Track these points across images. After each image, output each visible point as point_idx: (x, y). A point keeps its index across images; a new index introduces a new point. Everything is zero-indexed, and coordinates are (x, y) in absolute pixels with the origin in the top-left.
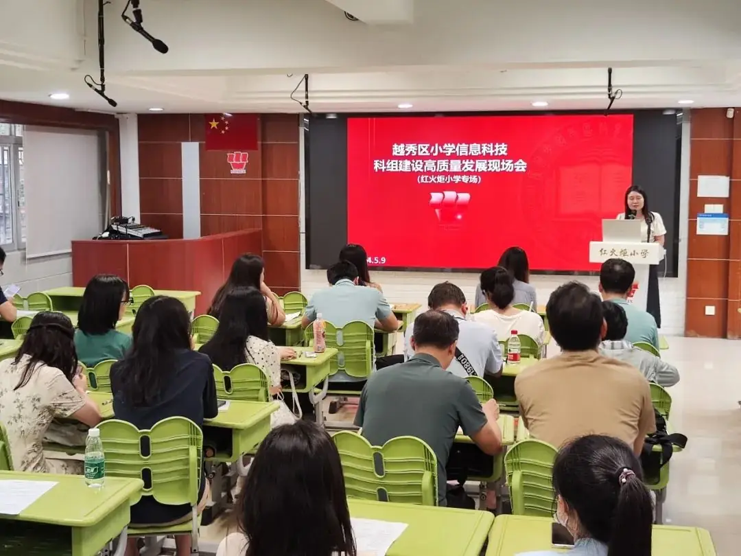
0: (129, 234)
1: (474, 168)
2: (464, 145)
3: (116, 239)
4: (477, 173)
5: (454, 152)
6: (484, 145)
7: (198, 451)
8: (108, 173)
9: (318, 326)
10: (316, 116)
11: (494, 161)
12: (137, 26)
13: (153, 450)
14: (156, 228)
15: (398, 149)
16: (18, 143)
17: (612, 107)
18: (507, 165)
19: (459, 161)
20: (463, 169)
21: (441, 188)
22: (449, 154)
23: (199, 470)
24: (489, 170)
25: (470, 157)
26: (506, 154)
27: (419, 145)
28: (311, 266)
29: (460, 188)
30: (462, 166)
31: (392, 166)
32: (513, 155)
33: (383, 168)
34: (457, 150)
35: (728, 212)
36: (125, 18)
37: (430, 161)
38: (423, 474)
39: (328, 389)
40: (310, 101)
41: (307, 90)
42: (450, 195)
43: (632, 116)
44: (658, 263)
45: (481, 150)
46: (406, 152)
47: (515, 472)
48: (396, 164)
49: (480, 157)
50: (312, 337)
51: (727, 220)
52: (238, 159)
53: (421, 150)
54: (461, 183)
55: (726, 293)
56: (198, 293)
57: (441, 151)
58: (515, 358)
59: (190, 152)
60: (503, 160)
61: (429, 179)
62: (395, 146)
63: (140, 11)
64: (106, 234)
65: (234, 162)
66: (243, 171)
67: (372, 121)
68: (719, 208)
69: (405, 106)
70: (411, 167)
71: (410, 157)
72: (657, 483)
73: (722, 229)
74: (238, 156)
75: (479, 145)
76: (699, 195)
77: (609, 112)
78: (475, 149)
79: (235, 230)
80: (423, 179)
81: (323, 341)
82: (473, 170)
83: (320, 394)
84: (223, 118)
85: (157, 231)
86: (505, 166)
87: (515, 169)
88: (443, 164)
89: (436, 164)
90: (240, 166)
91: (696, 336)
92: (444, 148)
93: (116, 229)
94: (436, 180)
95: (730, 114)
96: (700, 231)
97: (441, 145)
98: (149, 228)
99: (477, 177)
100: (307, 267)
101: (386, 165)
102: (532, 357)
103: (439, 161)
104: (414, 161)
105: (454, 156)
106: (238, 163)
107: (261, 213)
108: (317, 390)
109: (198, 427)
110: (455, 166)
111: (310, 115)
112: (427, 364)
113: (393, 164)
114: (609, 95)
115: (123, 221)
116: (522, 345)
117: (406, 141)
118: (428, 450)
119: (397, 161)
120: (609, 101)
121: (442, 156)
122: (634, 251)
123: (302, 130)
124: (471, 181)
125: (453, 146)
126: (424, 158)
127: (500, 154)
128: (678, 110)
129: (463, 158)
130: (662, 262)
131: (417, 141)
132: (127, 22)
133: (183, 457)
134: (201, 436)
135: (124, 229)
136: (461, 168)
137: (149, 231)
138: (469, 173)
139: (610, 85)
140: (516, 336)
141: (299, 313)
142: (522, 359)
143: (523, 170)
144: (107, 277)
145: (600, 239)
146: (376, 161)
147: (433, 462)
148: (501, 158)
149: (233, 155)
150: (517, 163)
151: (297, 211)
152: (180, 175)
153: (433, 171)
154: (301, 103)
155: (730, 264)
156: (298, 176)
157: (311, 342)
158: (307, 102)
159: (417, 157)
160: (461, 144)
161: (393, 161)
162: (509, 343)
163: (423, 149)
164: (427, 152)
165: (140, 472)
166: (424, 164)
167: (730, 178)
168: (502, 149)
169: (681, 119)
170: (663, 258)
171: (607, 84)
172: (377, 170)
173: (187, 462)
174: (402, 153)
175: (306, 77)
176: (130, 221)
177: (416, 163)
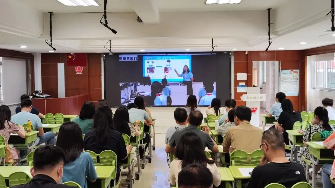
8: (30, 74)
12: (106, 25)
40: (111, 49)
41: (110, 45)
51: (246, 87)
59: (61, 67)
63: (107, 20)
65: (78, 70)
66: (81, 73)
68: (244, 84)
73: (245, 91)
74: (79, 68)
76: (237, 79)
77: (212, 52)
85: (49, 95)
90: (80, 72)
93: (35, 95)
95: (247, 53)
96: (238, 91)
98: (46, 94)
106: (79, 71)
107: (88, 88)
109: (115, 154)
115: (37, 92)
120: (212, 49)
122: (258, 97)
123: (102, 59)
132: (102, 24)
135: (38, 95)
139: (212, 44)
149: (77, 68)
151: (101, 87)
152: (57, 75)
154: (108, 49)
156: (101, 75)
167: (247, 74)
169: (231, 55)
175: (110, 41)
176: (39, 92)
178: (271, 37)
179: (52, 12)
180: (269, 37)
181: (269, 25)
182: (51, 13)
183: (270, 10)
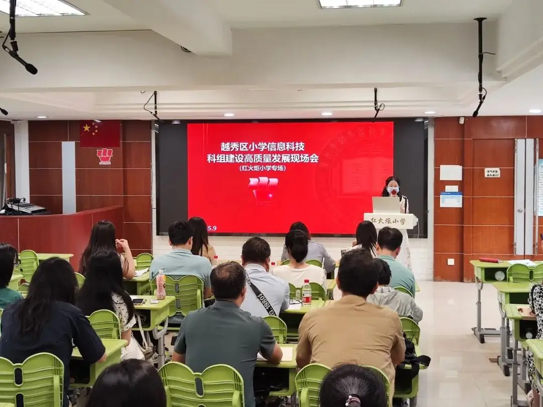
0: (21, 211)
1: (281, 160)
2: (273, 143)
3: (10, 215)
4: (283, 164)
5: (266, 148)
6: (288, 143)
7: (61, 379)
8: (5, 164)
9: (160, 279)
10: (163, 122)
11: (295, 155)
12: (14, 54)
13: (25, 379)
14: (42, 206)
15: (225, 146)
17: (377, 116)
18: (305, 158)
19: (270, 155)
20: (273, 161)
21: (257, 175)
22: (262, 150)
23: (61, 394)
24: (291, 161)
25: (278, 152)
26: (303, 150)
27: (241, 144)
28: (160, 233)
29: (271, 174)
30: (272, 158)
31: (221, 159)
32: (308, 151)
33: (214, 160)
34: (268, 146)
35: (462, 191)
36: (4, 47)
37: (249, 155)
38: (233, 393)
39: (168, 327)
41: (156, 103)
42: (264, 180)
43: (393, 122)
44: (412, 228)
45: (286, 147)
46: (231, 148)
47: (303, 388)
48: (224, 157)
49: (285, 152)
50: (156, 287)
51: (461, 196)
52: (105, 154)
53: (242, 147)
54: (271, 171)
55: (462, 249)
56: (72, 255)
57: (257, 148)
58: (307, 300)
59: (69, 149)
60: (302, 155)
61: (248, 168)
62: (223, 144)
63: (16, 42)
64: (3, 211)
65: (102, 156)
66: (109, 163)
67: (205, 126)
68: (455, 188)
69: (229, 115)
70: (235, 159)
71: (234, 152)
72: (409, 393)
73: (458, 203)
74: (105, 151)
75: (284, 144)
76: (441, 179)
77: (375, 119)
78: (281, 146)
79: (102, 207)
80: (243, 168)
81: (164, 290)
82: (280, 162)
83: (162, 331)
84: (93, 124)
85: (42, 208)
86: (303, 159)
87: (310, 161)
88: (258, 157)
89: (253, 157)
90: (105, 159)
91: (440, 281)
92: (259, 145)
93: (11, 207)
94: (253, 169)
95: (462, 121)
96: (442, 205)
97: (257, 143)
98: (36, 206)
99: (283, 167)
100: (158, 234)
101: (216, 158)
102: (320, 299)
103: (255, 155)
104: (236, 155)
105: (266, 151)
106: (105, 157)
107: (123, 194)
108: (160, 328)
109: (60, 360)
110: (267, 158)
111: (158, 121)
113: (221, 157)
114: (376, 108)
115: (17, 201)
116: (312, 290)
117: (231, 140)
118: (237, 375)
119: (224, 155)
120: (376, 112)
121: (257, 151)
122: (396, 220)
123: (153, 132)
124: (278, 170)
125: (265, 144)
126: (244, 153)
127: (299, 150)
128: (425, 118)
129: (272, 153)
130: (415, 227)
131: (239, 140)
132: (6, 51)
133: (49, 384)
134: (63, 367)
135: (17, 207)
136: (271, 160)
137: (36, 208)
138: (277, 164)
139: (376, 100)
140: (308, 284)
141: (147, 269)
142: (313, 301)
143: (316, 161)
144: (3, 244)
145: (371, 211)
146: (209, 155)
147: (241, 384)
148: (300, 152)
149: (101, 151)
150: (312, 157)
151: (150, 193)
152: (60, 166)
153: (251, 162)
154: (151, 113)
155: (464, 227)
156: (150, 166)
157: (155, 292)
158: (156, 112)
159: (239, 152)
160: (271, 143)
161: (221, 155)
162: (303, 289)
163: (244, 146)
164: (246, 148)
165: (14, 397)
166: (244, 157)
167: (463, 167)
168: (301, 146)
169: (427, 125)
170: (416, 224)
171: (374, 100)
172: (209, 162)
173: (51, 388)
174: (228, 149)
175: (155, 93)
176: (22, 201)
177: (239, 156)
178: (484, 84)
180: (481, 86)
181: (481, 57)
183: (484, 21)
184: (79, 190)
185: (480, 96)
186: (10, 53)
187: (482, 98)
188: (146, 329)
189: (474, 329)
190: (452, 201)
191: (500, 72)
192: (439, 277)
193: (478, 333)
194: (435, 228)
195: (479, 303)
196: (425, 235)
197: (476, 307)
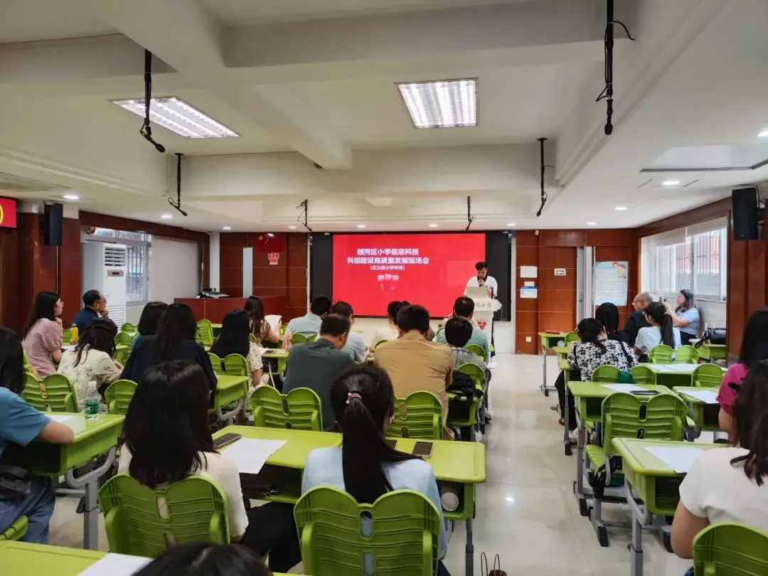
0: (211, 297)
2: (395, 249)
3: (204, 300)
4: (402, 265)
5: (390, 253)
6: (406, 249)
8: (203, 264)
10: (316, 234)
11: (411, 258)
15: (360, 252)
16: (149, 245)
18: (419, 260)
19: (393, 258)
20: (395, 262)
21: (383, 272)
22: (388, 254)
24: (409, 263)
25: (399, 256)
26: (418, 254)
27: (372, 249)
29: (394, 272)
30: (395, 260)
31: (357, 261)
32: (421, 255)
33: (352, 262)
34: (392, 252)
35: (537, 286)
36: (141, 132)
37: (377, 258)
38: (313, 412)
40: (308, 223)
42: (388, 276)
43: (484, 234)
44: (497, 311)
45: (405, 252)
46: (365, 253)
49: (404, 256)
51: (536, 290)
52: (273, 257)
54: (394, 269)
55: (536, 330)
57: (383, 252)
59: (248, 253)
60: (417, 258)
61: (377, 268)
62: (359, 249)
63: (150, 128)
64: (199, 297)
65: (271, 258)
66: (276, 263)
67: (346, 237)
68: (532, 284)
69: (362, 227)
70: (367, 261)
71: (367, 256)
73: (534, 295)
74: (274, 255)
75: (404, 249)
76: (521, 277)
77: (467, 231)
78: (402, 251)
79: (271, 295)
80: (374, 268)
82: (400, 263)
84: (266, 235)
85: (227, 295)
86: (417, 261)
87: (423, 262)
88: (384, 260)
89: (381, 260)
90: (274, 261)
91: (521, 353)
93: (204, 294)
94: (381, 268)
95: (537, 233)
96: (522, 296)
98: (223, 294)
99: (403, 267)
101: (354, 260)
103: (382, 258)
105: (390, 255)
106: (274, 259)
107: (286, 286)
110: (391, 260)
111: (312, 233)
112: (326, 346)
114: (468, 219)
115: (209, 290)
117: (364, 247)
119: (359, 258)
120: (469, 222)
121: (384, 255)
122: (483, 304)
123: (309, 244)
124: (399, 269)
125: (390, 250)
126: (374, 256)
127: (415, 254)
128: (510, 231)
129: (394, 256)
130: (499, 310)
131: (370, 247)
132: (143, 135)
135: (209, 294)
138: (398, 265)
143: (427, 263)
146: (348, 258)
148: (416, 256)
149: (271, 255)
150: (424, 259)
151: (305, 285)
153: (379, 263)
154: (303, 223)
155: (538, 313)
156: (306, 266)
158: (306, 223)
159: (370, 256)
161: (357, 258)
163: (374, 251)
164: (376, 253)
166: (374, 260)
167: (538, 267)
168: (416, 251)
169: (511, 236)
170: (500, 308)
171: (467, 213)
172: (349, 263)
174: (363, 254)
176: (213, 290)
177: (370, 259)
178: (545, 190)
179: (182, 154)
180: (543, 191)
181: (543, 169)
182: (179, 155)
183: (545, 142)
184: (255, 282)
185: (542, 199)
186: (146, 136)
187: (544, 201)
188: (274, 373)
189: (541, 387)
190: (529, 293)
191: (558, 181)
192: (519, 351)
193: (544, 389)
194: (517, 313)
195: (545, 365)
196: (509, 319)
197: (542, 369)
